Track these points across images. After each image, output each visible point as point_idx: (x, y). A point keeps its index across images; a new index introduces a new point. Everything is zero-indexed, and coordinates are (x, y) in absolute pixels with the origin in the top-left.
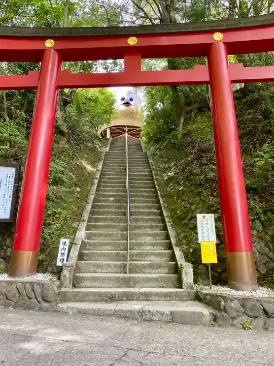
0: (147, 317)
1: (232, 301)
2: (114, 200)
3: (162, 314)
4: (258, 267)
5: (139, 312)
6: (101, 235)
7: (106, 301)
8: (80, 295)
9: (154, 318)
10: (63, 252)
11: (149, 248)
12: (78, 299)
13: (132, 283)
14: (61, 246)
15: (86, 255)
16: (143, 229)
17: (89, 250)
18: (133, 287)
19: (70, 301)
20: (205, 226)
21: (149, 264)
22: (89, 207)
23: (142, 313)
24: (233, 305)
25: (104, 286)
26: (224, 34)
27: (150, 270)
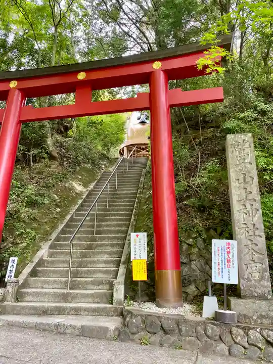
0: (62, 330)
1: (136, 316)
2: (90, 219)
3: (74, 327)
4: (197, 285)
5: (55, 325)
6: (62, 253)
7: (39, 315)
8: (18, 308)
9: (68, 331)
10: (12, 269)
11: (101, 265)
12: (15, 312)
13: (69, 298)
14: (10, 264)
15: (40, 272)
16: (104, 247)
17: (47, 267)
18: (70, 302)
19: (9, 314)
20: (138, 244)
21: (91, 281)
22: (61, 227)
23: (57, 326)
24: (134, 321)
25: (44, 300)
26: (163, 62)
27: (92, 287)
